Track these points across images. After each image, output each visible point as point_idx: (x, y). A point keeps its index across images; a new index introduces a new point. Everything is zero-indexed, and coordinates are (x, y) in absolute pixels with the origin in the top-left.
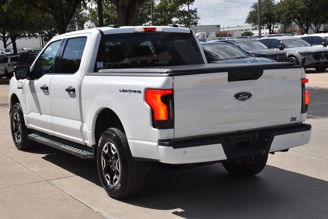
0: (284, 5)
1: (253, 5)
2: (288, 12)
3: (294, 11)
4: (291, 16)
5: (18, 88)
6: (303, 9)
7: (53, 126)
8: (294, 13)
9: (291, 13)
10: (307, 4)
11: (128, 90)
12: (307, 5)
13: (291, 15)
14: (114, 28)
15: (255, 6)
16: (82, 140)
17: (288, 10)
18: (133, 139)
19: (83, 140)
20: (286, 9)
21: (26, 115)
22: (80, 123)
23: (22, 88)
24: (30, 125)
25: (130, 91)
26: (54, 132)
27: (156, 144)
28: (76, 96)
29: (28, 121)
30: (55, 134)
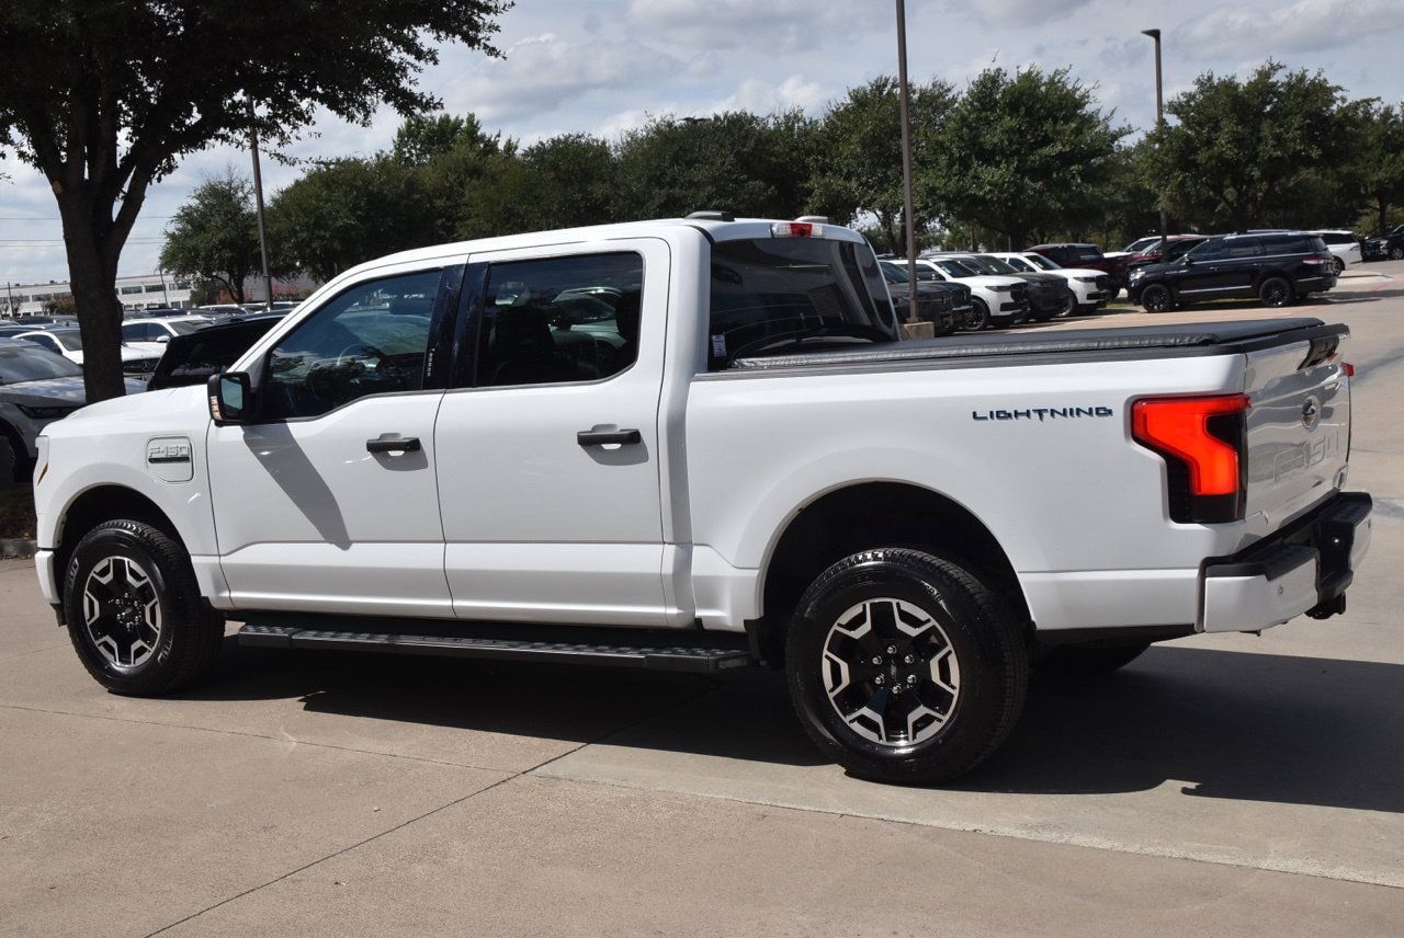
0: (290, 215)
1: (179, 212)
2: (304, 235)
3: (322, 233)
4: (316, 249)
5: (153, 460)
6: (346, 228)
7: (448, 582)
8: (323, 238)
9: (311, 240)
10: (359, 213)
11: (1028, 411)
12: (358, 217)
13: (314, 245)
14: (725, 220)
15: (187, 214)
16: (673, 611)
17: (303, 231)
18: (1055, 569)
19: (679, 608)
20: (298, 228)
21: (215, 560)
22: (671, 550)
23: (185, 459)
24: (235, 594)
25: (1040, 412)
26: (448, 603)
27: (1194, 574)
28: (645, 458)
29: (223, 579)
30: (459, 607)
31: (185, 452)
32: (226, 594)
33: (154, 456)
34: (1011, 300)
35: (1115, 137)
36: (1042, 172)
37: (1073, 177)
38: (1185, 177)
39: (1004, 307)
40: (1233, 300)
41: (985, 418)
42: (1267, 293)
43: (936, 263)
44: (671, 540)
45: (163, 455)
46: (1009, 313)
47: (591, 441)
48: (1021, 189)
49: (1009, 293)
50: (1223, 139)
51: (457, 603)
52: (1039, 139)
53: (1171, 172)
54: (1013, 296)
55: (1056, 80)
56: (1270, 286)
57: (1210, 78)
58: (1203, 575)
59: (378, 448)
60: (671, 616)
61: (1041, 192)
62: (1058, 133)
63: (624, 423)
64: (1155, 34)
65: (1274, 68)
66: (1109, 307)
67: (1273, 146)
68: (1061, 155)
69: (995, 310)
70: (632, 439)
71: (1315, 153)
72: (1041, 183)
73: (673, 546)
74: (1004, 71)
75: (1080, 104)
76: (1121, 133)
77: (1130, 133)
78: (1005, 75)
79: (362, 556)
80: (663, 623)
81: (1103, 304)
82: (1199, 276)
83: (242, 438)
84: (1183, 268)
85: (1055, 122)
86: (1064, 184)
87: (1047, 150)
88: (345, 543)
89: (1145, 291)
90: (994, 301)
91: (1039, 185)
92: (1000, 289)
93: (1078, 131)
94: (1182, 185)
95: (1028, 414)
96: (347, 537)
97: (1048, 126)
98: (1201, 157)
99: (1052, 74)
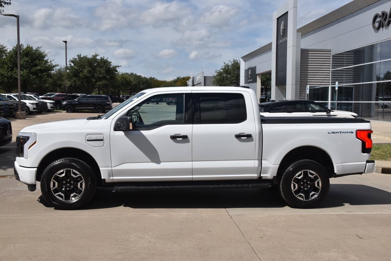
19: (257, 175)
21: (110, 168)
22: (257, 162)
23: (102, 140)
24: (114, 178)
25: (341, 132)
26: (191, 176)
27: (365, 163)
28: (253, 141)
29: (111, 174)
30: (194, 177)
31: (101, 138)
32: (112, 178)
33: (89, 139)
34: (36, 107)
35: (54, 66)
36: (35, 73)
37: (44, 75)
38: (76, 79)
39: (34, 109)
40: (88, 111)
41: (330, 133)
42: (98, 110)
43: (13, 95)
44: (257, 159)
45: (93, 139)
46: (35, 110)
47: (238, 136)
48: (29, 77)
49: (35, 105)
50: (85, 71)
51: (194, 176)
52: (34, 64)
53: (71, 78)
54: (36, 106)
55: (38, 49)
56: (98, 108)
57: (80, 55)
58: (366, 163)
59: (174, 138)
60: (255, 176)
61: (35, 79)
62: (40, 64)
63: (247, 132)
64: (66, 42)
65: (96, 55)
66: (55, 110)
67: (99, 74)
68: (40, 70)
69: (31, 109)
70: (249, 136)
71: (108, 77)
72: (34, 76)
73: (257, 161)
74: (23, 45)
75: (44, 57)
76: (56, 66)
77: (58, 66)
78: (23, 46)
79: (164, 165)
80: (252, 178)
81: (53, 110)
82: (81, 104)
83: (124, 135)
84: (77, 102)
85: (39, 60)
86: (41, 77)
87: (37, 68)
88: (158, 162)
89: (67, 107)
90: (31, 107)
91: (34, 77)
92: (33, 104)
93: (45, 64)
94: (75, 81)
95: (338, 133)
96: (160, 161)
97: (37, 61)
98: (81, 75)
99: (36, 48)
